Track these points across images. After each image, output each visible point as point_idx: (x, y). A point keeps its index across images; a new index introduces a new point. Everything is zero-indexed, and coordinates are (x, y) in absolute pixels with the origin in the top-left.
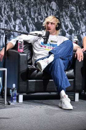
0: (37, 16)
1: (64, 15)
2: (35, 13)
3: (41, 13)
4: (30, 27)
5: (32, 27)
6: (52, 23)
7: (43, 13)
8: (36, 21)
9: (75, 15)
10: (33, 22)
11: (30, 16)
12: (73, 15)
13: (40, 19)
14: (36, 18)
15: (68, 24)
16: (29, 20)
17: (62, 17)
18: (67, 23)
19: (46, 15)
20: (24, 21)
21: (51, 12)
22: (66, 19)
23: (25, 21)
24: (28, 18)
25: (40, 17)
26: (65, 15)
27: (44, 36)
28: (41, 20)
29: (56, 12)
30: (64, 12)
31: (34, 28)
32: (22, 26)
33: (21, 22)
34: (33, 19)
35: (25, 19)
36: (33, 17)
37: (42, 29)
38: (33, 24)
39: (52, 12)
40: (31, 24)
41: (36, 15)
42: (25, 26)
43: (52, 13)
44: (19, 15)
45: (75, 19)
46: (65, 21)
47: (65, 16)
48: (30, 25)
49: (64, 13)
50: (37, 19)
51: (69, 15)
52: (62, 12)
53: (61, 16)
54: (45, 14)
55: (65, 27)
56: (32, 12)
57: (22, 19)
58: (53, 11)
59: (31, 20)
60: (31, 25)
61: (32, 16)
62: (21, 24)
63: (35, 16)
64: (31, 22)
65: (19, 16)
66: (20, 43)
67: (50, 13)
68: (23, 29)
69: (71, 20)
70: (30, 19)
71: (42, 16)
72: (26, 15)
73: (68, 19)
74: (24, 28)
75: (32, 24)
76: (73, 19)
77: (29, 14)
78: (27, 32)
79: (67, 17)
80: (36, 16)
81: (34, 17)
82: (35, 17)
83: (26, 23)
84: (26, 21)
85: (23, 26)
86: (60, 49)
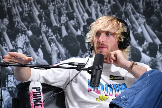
0: (67, 22)
1: (130, 11)
2: (60, 15)
3: (74, 14)
4: (52, 49)
5: (56, 48)
6: (107, 33)
7: (80, 14)
8: (64, 33)
9: (158, 8)
10: (57, 37)
11: (49, 24)
12: (153, 8)
13: (74, 27)
14: (63, 28)
15: (142, 32)
16: (46, 33)
17: (127, 16)
18: (140, 30)
19: (86, 16)
20: (35, 36)
21: (99, 8)
22: (137, 19)
23: (38, 36)
24: (44, 28)
25: (72, 22)
26: (132, 10)
27: (90, 68)
28: (77, 31)
29: (109, 5)
30: (128, 4)
31: (63, 50)
32: (32, 50)
33: (28, 40)
34: (57, 31)
35: (37, 32)
36: (56, 26)
37: (80, 51)
38: (59, 41)
39: (101, 7)
40: (55, 42)
41: (64, 18)
42: (40, 50)
43: (101, 11)
44: (22, 24)
45: (157, 16)
46: (134, 25)
47: (134, 13)
48: (50, 44)
49: (130, 7)
50: (67, 28)
51: (142, 11)
52: (126, 5)
53: (123, 15)
54: (83, 16)
55: (136, 40)
56: (52, 15)
57: (30, 33)
58: (103, 5)
59: (52, 34)
60: (53, 44)
61: (55, 24)
62: (30, 45)
63: (60, 21)
64: (54, 37)
65: (22, 26)
66: (35, 90)
67: (96, 11)
68: (37, 57)
69: (149, 22)
70: (50, 30)
71: (77, 19)
72: (39, 22)
73: (142, 20)
74: (38, 55)
75: (57, 42)
76: (154, 18)
77: (45, 19)
78: (45, 62)
79: (138, 14)
80: (62, 22)
81: (59, 26)
82: (61, 25)
83: (42, 41)
84: (41, 37)
85: (36, 50)
86: (136, 94)
